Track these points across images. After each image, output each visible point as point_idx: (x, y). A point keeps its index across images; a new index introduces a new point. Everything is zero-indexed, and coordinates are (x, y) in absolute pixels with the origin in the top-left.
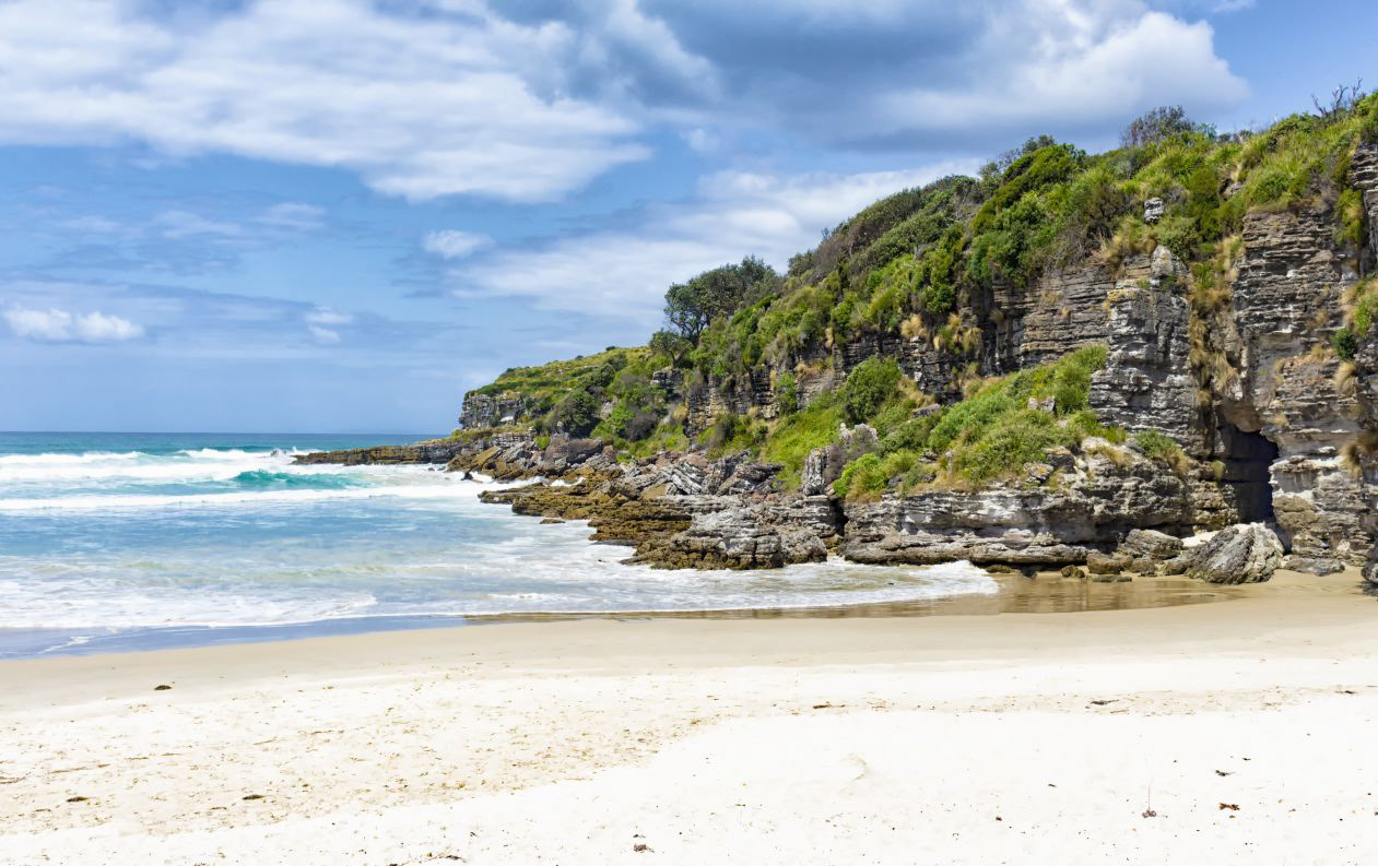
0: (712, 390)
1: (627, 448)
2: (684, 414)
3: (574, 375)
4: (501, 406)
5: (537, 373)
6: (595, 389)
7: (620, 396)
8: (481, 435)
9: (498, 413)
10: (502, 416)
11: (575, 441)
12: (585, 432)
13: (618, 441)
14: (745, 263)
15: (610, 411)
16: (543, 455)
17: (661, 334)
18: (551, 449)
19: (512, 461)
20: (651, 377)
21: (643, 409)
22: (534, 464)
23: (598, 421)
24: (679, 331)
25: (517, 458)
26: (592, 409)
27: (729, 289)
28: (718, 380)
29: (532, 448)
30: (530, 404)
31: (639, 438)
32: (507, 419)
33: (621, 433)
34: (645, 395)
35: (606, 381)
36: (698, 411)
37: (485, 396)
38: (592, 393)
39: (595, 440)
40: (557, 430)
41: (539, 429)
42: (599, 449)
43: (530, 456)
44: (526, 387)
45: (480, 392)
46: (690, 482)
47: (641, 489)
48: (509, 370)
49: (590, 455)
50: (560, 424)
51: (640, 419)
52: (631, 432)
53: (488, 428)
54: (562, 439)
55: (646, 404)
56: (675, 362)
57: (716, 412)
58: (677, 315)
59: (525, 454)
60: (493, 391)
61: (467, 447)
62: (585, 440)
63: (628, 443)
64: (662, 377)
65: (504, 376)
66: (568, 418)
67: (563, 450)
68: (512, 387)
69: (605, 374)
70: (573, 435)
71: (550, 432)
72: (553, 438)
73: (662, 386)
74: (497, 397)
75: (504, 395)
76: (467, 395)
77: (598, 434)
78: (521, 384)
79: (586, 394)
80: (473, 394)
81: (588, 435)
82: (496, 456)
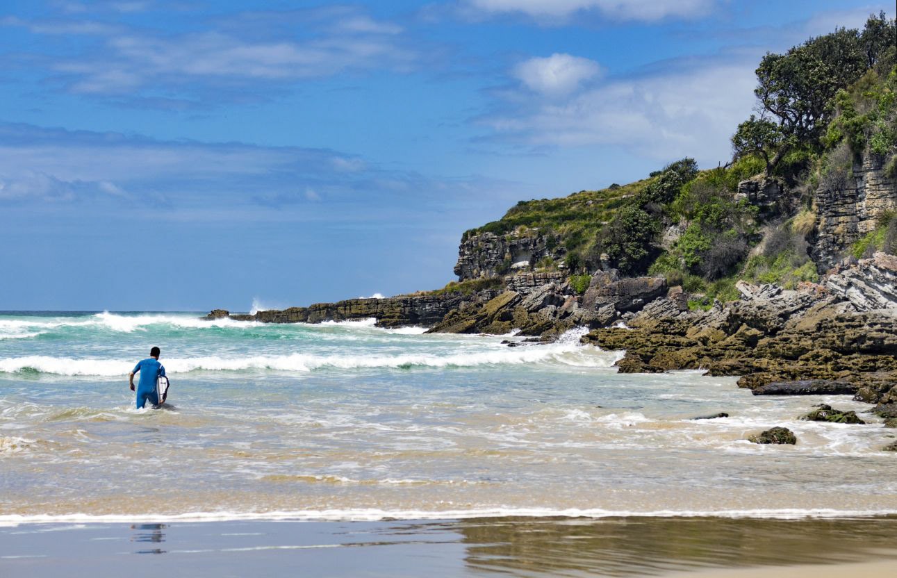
0: (869, 176)
1: (704, 289)
2: (810, 222)
3: (609, 207)
4: (512, 247)
5: (559, 205)
6: (654, 206)
7: (691, 217)
8: (486, 284)
9: (507, 256)
10: (514, 260)
11: (626, 280)
12: (640, 267)
13: (690, 280)
14: (870, 24)
15: (676, 238)
16: (580, 302)
17: (750, 124)
18: (592, 291)
19: (536, 310)
20: (735, 189)
21: (726, 233)
22: (567, 314)
23: (659, 252)
24: (776, 120)
25: (543, 306)
26: (651, 233)
27: (851, 60)
28: (880, 159)
29: (564, 291)
30: (552, 244)
31: (719, 275)
32: (520, 264)
33: (694, 269)
34: (727, 214)
35: (669, 195)
36: (837, 214)
37: (490, 235)
38: (649, 213)
39: (656, 279)
40: (599, 264)
41: (573, 266)
42: (662, 291)
43: (561, 303)
44: (544, 222)
45: (482, 230)
46: (883, 300)
47: (785, 316)
48: (521, 203)
49: (649, 298)
50: (604, 257)
51: (721, 247)
52: (708, 267)
53: (494, 276)
54: (607, 278)
55: (729, 226)
56: (770, 168)
57: (875, 211)
58: (774, 97)
59: (553, 299)
60: (500, 228)
61: (468, 299)
62: (641, 279)
63: (704, 282)
64: (752, 188)
65: (513, 211)
66: (616, 247)
67: (611, 292)
68: (528, 222)
69: (667, 185)
70: (622, 274)
71: (590, 268)
72: (596, 276)
73: (754, 201)
74: (507, 236)
75: (517, 232)
76: (465, 236)
77: (659, 270)
78: (538, 219)
79: (643, 214)
80: (473, 233)
81: (645, 272)
82: (512, 304)
